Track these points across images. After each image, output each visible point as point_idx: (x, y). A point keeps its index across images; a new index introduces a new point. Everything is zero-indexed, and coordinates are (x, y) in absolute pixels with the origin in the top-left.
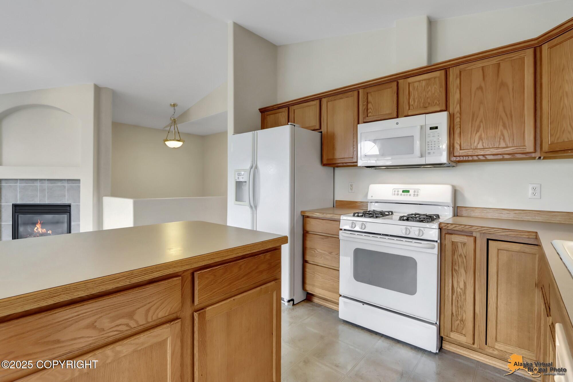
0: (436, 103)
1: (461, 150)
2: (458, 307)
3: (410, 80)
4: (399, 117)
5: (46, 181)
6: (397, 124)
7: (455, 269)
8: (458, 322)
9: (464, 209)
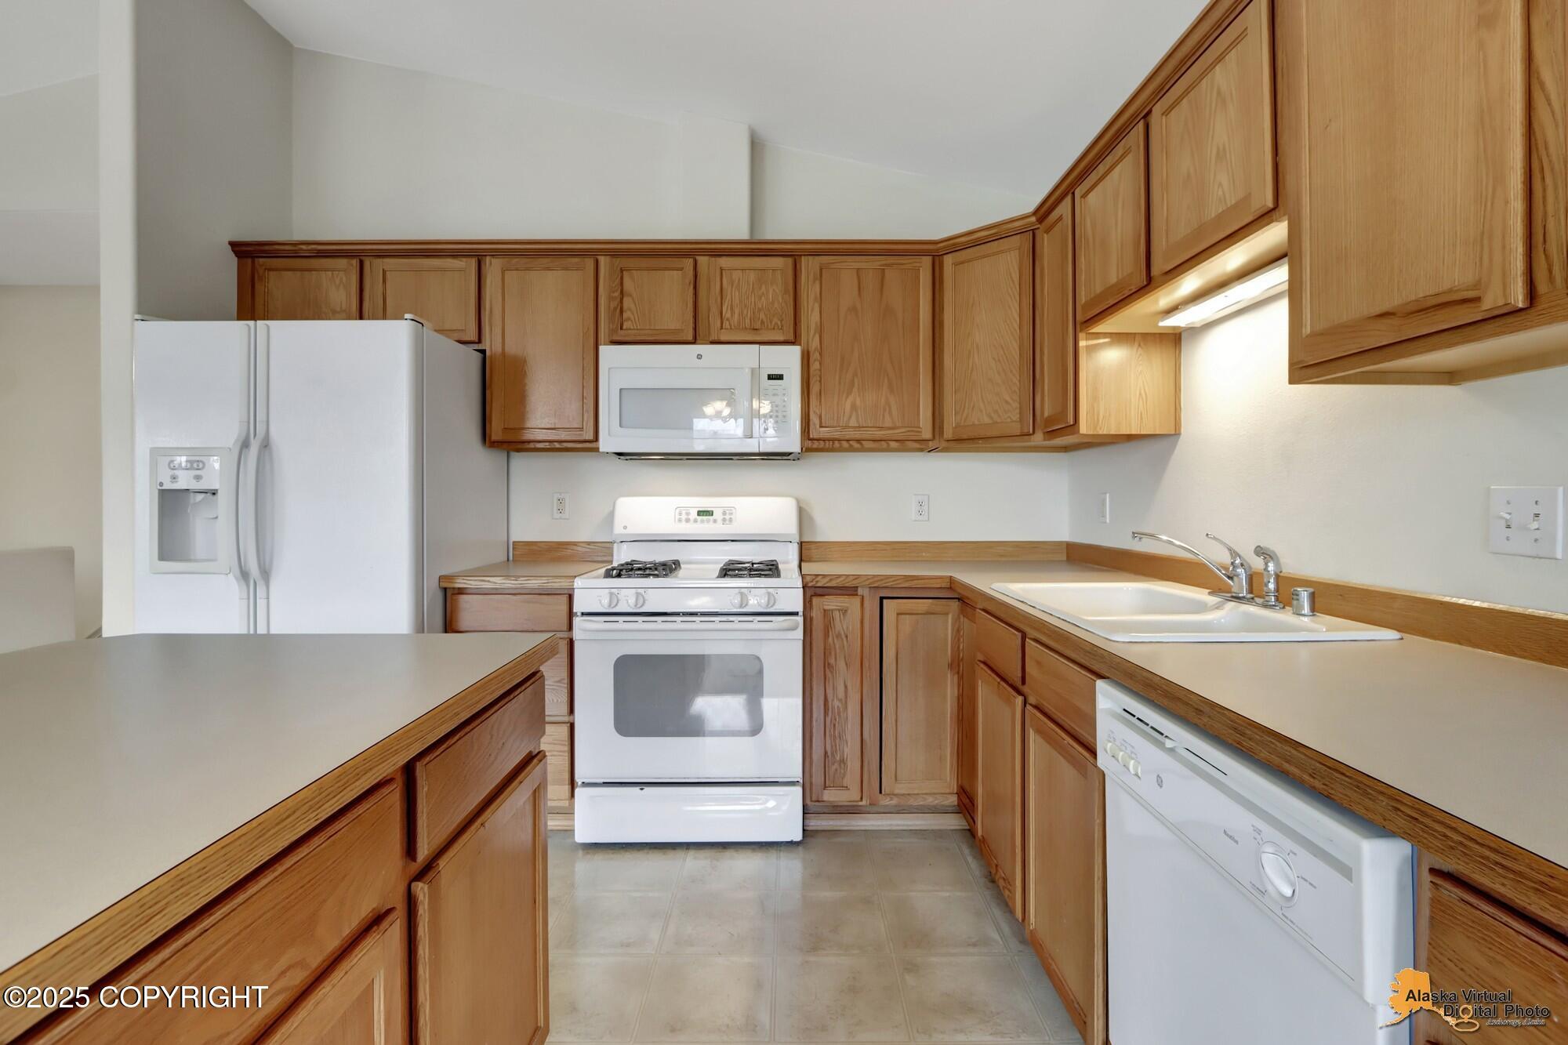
0: (776, 324)
1: (821, 427)
2: (835, 736)
3: (724, 262)
4: (698, 341)
6: (699, 357)
7: (829, 664)
8: (836, 766)
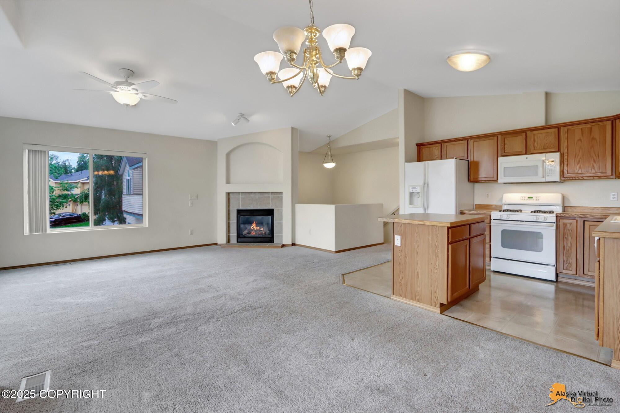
0: (552, 147)
1: (568, 174)
2: (567, 256)
3: (535, 132)
4: (527, 153)
5: (258, 194)
6: (527, 158)
7: (565, 237)
8: (567, 264)
9: (569, 208)
